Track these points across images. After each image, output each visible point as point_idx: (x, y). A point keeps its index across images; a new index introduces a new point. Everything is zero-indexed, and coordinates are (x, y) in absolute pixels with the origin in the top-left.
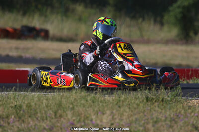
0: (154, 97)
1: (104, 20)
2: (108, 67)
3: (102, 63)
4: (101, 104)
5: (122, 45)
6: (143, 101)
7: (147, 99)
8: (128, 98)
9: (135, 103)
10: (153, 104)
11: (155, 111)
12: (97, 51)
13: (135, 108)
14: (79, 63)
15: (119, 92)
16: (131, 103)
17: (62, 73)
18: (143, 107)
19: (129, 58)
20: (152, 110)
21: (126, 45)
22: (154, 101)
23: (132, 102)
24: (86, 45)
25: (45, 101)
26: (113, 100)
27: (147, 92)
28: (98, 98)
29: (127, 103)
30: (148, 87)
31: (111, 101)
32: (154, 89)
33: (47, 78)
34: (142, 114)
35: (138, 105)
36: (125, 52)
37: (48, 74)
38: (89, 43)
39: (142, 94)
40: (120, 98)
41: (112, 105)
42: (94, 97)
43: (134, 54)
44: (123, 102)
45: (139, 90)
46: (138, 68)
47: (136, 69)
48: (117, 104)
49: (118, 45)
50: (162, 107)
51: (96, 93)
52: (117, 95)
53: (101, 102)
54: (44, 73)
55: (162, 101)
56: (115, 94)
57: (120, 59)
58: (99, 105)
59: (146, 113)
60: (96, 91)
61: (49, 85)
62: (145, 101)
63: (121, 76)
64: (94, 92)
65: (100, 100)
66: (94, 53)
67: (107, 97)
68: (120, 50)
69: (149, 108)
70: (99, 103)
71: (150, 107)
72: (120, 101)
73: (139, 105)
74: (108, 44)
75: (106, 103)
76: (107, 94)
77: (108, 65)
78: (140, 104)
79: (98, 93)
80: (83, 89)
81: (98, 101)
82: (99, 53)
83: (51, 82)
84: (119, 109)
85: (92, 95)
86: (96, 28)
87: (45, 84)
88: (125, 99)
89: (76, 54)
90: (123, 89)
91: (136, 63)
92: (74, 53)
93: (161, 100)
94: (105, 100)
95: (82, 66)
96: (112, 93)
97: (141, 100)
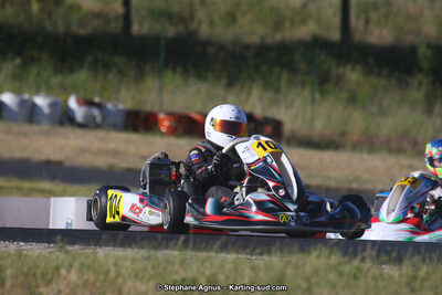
4: (373, 284)
8: (435, 273)
15: (417, 259)
25: (247, 271)
28: (368, 270)
40: (416, 271)
42: (358, 269)
44: (424, 280)
48: (409, 284)
51: (363, 259)
52: (410, 266)
53: (375, 278)
56: (406, 262)
60: (365, 255)
64: (359, 256)
65: (370, 275)
72: (416, 278)
76: (391, 261)
79: (368, 260)
80: (335, 249)
85: (356, 262)
88: (428, 274)
94: (382, 275)
96: (399, 260)
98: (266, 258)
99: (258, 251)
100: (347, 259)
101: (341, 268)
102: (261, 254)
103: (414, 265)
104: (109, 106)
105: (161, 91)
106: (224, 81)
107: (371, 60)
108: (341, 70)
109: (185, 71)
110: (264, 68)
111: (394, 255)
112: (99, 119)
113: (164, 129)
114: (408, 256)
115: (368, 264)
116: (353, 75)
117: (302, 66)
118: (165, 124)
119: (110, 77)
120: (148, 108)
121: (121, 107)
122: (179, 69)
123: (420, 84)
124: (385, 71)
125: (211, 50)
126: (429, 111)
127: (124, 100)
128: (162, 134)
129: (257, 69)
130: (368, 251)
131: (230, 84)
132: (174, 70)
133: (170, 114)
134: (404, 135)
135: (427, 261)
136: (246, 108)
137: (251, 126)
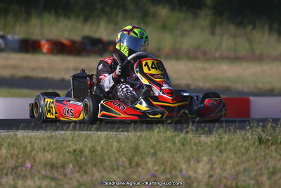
0: (270, 138)
1: (131, 30)
2: (131, 92)
3: (123, 86)
4: (195, 148)
6: (254, 143)
7: (260, 140)
8: (233, 139)
9: (242, 146)
10: (269, 147)
11: (271, 157)
13: (243, 154)
15: (220, 131)
16: (237, 146)
18: (255, 152)
19: (157, 80)
20: (268, 156)
21: (155, 62)
22: (270, 144)
23: (239, 144)
24: (105, 63)
26: (212, 142)
27: (259, 130)
28: (191, 140)
29: (231, 146)
30: (261, 124)
31: (209, 143)
32: (269, 126)
33: (52, 107)
34: (252, 162)
35: (247, 149)
36: (153, 71)
37: (53, 102)
38: (109, 61)
39: (252, 134)
40: (221, 138)
41: (209, 149)
42: (184, 138)
44: (226, 144)
45: (248, 127)
46: (167, 94)
47: (165, 96)
48: (217, 147)
49: (144, 63)
51: (187, 132)
52: (217, 136)
53: (195, 144)
56: (214, 133)
57: (145, 81)
58: (191, 149)
59: (258, 161)
60: (188, 130)
61: (54, 117)
62: (257, 143)
64: (185, 131)
65: (192, 142)
66: (114, 73)
67: (203, 138)
68: (146, 70)
69: (263, 153)
70: (192, 146)
71: (264, 151)
72: (221, 143)
73: (249, 149)
74: (132, 61)
75: (201, 146)
76: (203, 133)
77: (131, 89)
78: (251, 148)
79: (190, 132)
80: (169, 126)
81: (190, 144)
82: (120, 74)
83: (56, 113)
84: (220, 154)
85: (182, 135)
86: (121, 41)
87: (49, 116)
88: (229, 141)
89: (93, 75)
90: (226, 127)
91: (165, 87)
94: (200, 142)
96: (210, 132)
97: (251, 142)
98: (125, 133)
99: (121, 130)
100: (176, 133)
102: (122, 131)
103: (219, 135)
104: (9, 37)
105: (42, 26)
106: (82, 18)
108: (155, 8)
109: (57, 14)
110: (107, 9)
111: (206, 129)
112: (3, 46)
114: (215, 129)
115: (190, 135)
116: (163, 12)
117: (131, 7)
118: (45, 47)
119: (9, 18)
120: (34, 37)
121: (17, 37)
122: (53, 12)
123: (206, 15)
124: (184, 8)
126: (213, 33)
128: (44, 54)
129: (103, 10)
130: (190, 127)
131: (86, 20)
132: (50, 13)
133: (49, 41)
134: (198, 48)
135: (228, 132)
136: (97, 35)
137: (101, 46)
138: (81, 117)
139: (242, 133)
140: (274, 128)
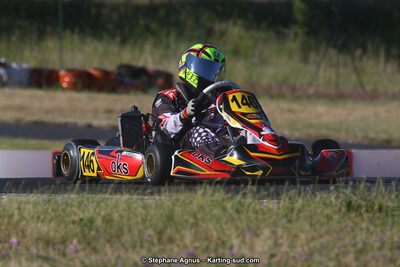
0: (363, 203)
1: (201, 49)
3: (201, 130)
4: (253, 216)
5: (239, 96)
6: (340, 210)
7: (349, 205)
8: (309, 205)
9: (322, 213)
11: (361, 229)
12: (190, 108)
13: (323, 224)
14: (154, 133)
15: (293, 192)
16: (315, 213)
17: (121, 152)
18: (339, 222)
19: (252, 121)
21: (246, 96)
22: (363, 211)
23: (318, 211)
24: (165, 98)
26: (279, 209)
27: (348, 191)
29: (307, 213)
31: (275, 210)
32: (362, 186)
33: (92, 161)
35: (329, 218)
36: (245, 109)
37: (93, 154)
38: (171, 95)
39: (336, 198)
40: (293, 203)
42: (240, 203)
43: (261, 114)
44: (300, 211)
45: (332, 188)
46: (270, 141)
47: (266, 143)
48: (286, 216)
49: (230, 97)
50: (379, 222)
52: (287, 199)
53: (256, 212)
54: (86, 151)
55: (380, 209)
56: (284, 195)
60: (246, 191)
61: (95, 175)
62: (344, 209)
63: (235, 156)
64: (241, 192)
66: (182, 112)
67: (270, 204)
68: (234, 107)
72: (293, 210)
73: (331, 217)
74: (210, 95)
75: (264, 214)
77: (213, 135)
78: (334, 217)
79: (249, 195)
81: (248, 212)
82: (192, 113)
83: (99, 169)
87: (87, 173)
88: (303, 206)
89: (148, 114)
91: (266, 131)
92: (144, 112)
93: (376, 207)
95: (159, 138)
96: (278, 195)
97: (336, 208)
100: (229, 195)
101: (225, 203)
103: (290, 199)
104: (14, 65)
105: (61, 49)
106: (118, 39)
107: (251, 16)
108: (223, 26)
109: (82, 31)
110: (154, 26)
111: (272, 190)
112: (5, 78)
113: (65, 85)
114: (284, 190)
115: (249, 200)
118: (66, 80)
119: (14, 39)
120: (50, 66)
121: (25, 66)
122: (77, 30)
125: (105, 11)
127: (28, 59)
128: (64, 89)
129: (147, 28)
130: (249, 187)
131: (124, 42)
132: (73, 31)
133: (70, 71)
135: (302, 194)
136: (140, 64)
137: (145, 79)
138: (140, 175)
139: (324, 196)
140: (369, 189)
